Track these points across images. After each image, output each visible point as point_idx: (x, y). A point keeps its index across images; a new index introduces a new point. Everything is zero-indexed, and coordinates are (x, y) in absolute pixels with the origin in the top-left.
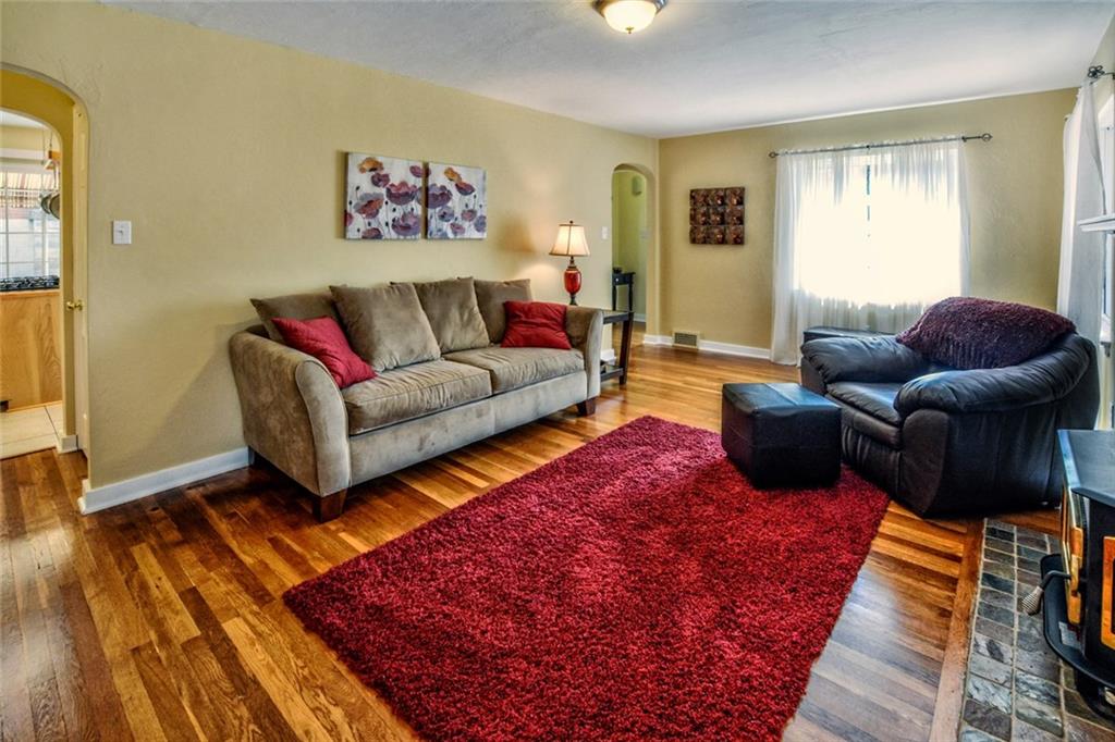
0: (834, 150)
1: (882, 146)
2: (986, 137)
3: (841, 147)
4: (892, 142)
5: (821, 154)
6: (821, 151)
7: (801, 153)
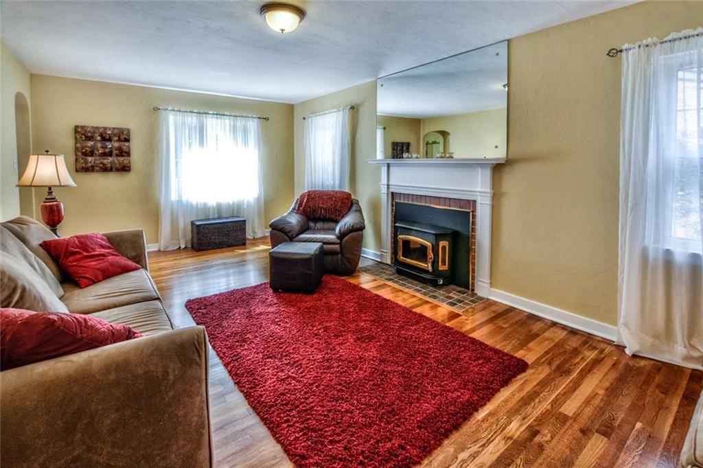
0: (198, 113)
1: (224, 115)
2: (267, 119)
3: (202, 112)
4: (229, 114)
5: (190, 114)
6: (191, 112)
7: (177, 111)
